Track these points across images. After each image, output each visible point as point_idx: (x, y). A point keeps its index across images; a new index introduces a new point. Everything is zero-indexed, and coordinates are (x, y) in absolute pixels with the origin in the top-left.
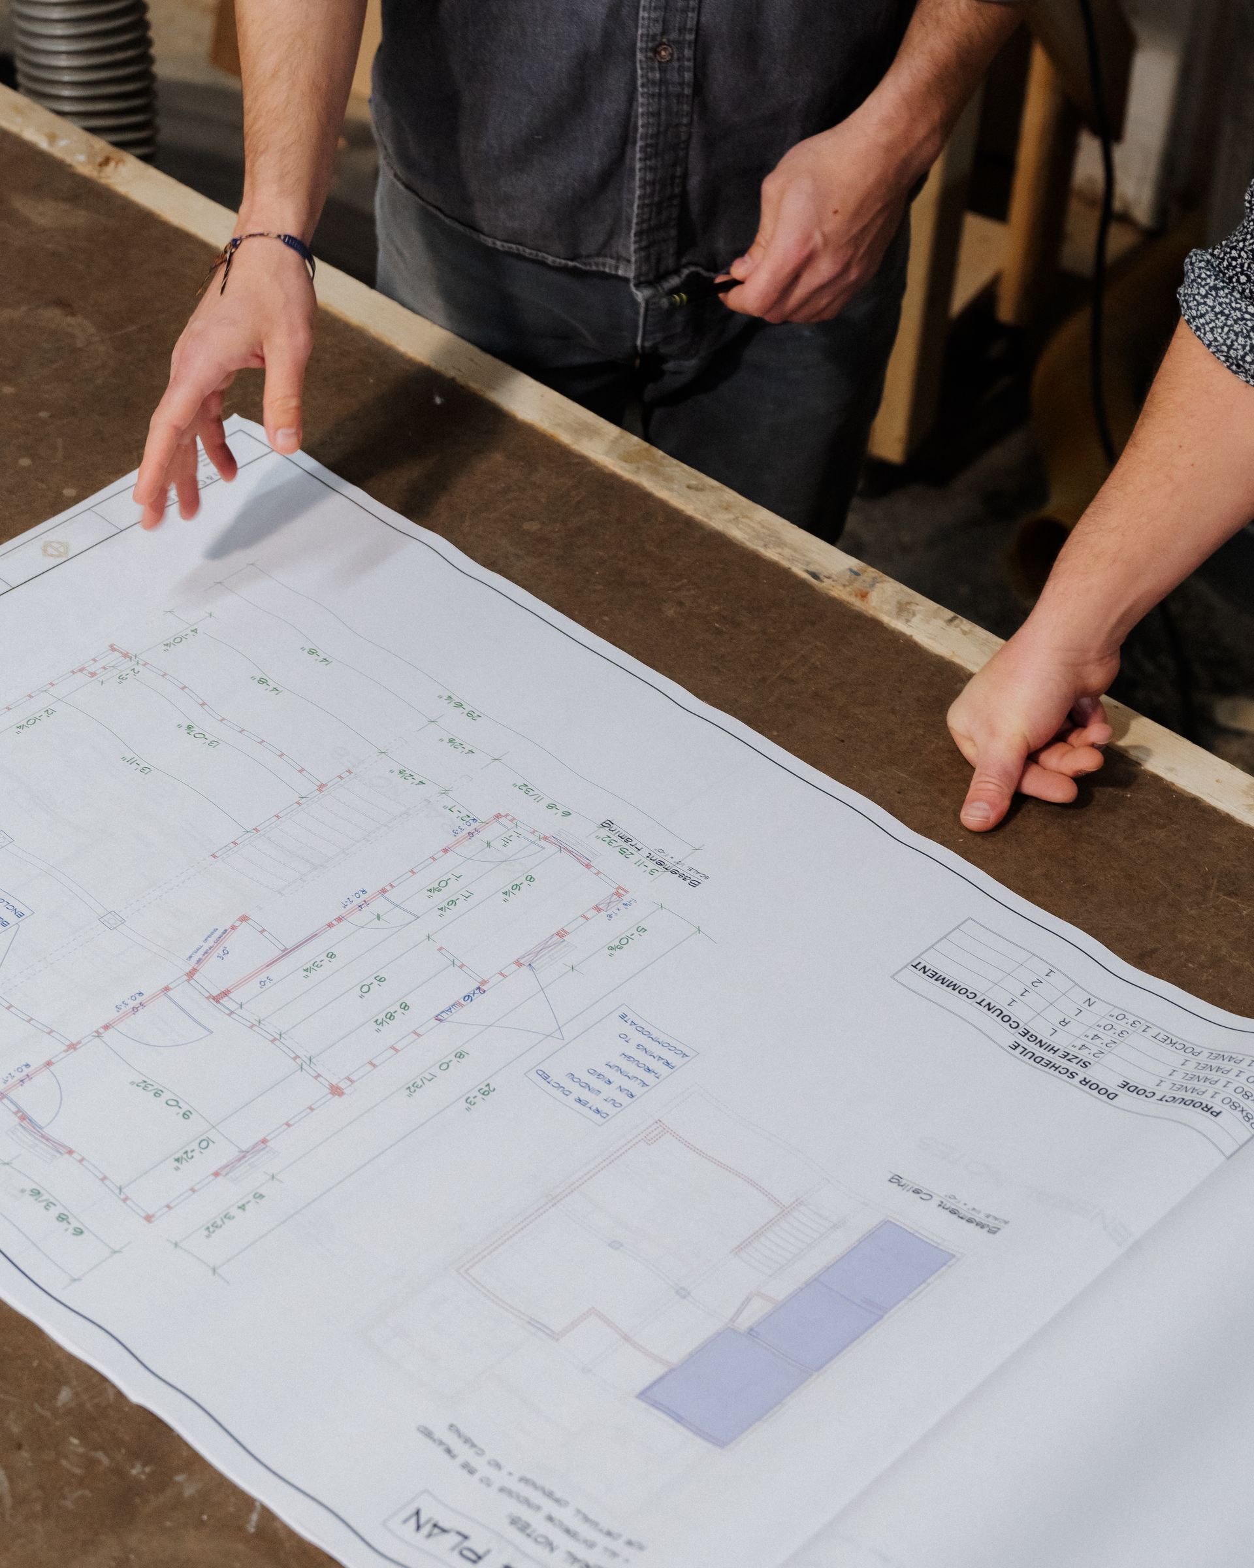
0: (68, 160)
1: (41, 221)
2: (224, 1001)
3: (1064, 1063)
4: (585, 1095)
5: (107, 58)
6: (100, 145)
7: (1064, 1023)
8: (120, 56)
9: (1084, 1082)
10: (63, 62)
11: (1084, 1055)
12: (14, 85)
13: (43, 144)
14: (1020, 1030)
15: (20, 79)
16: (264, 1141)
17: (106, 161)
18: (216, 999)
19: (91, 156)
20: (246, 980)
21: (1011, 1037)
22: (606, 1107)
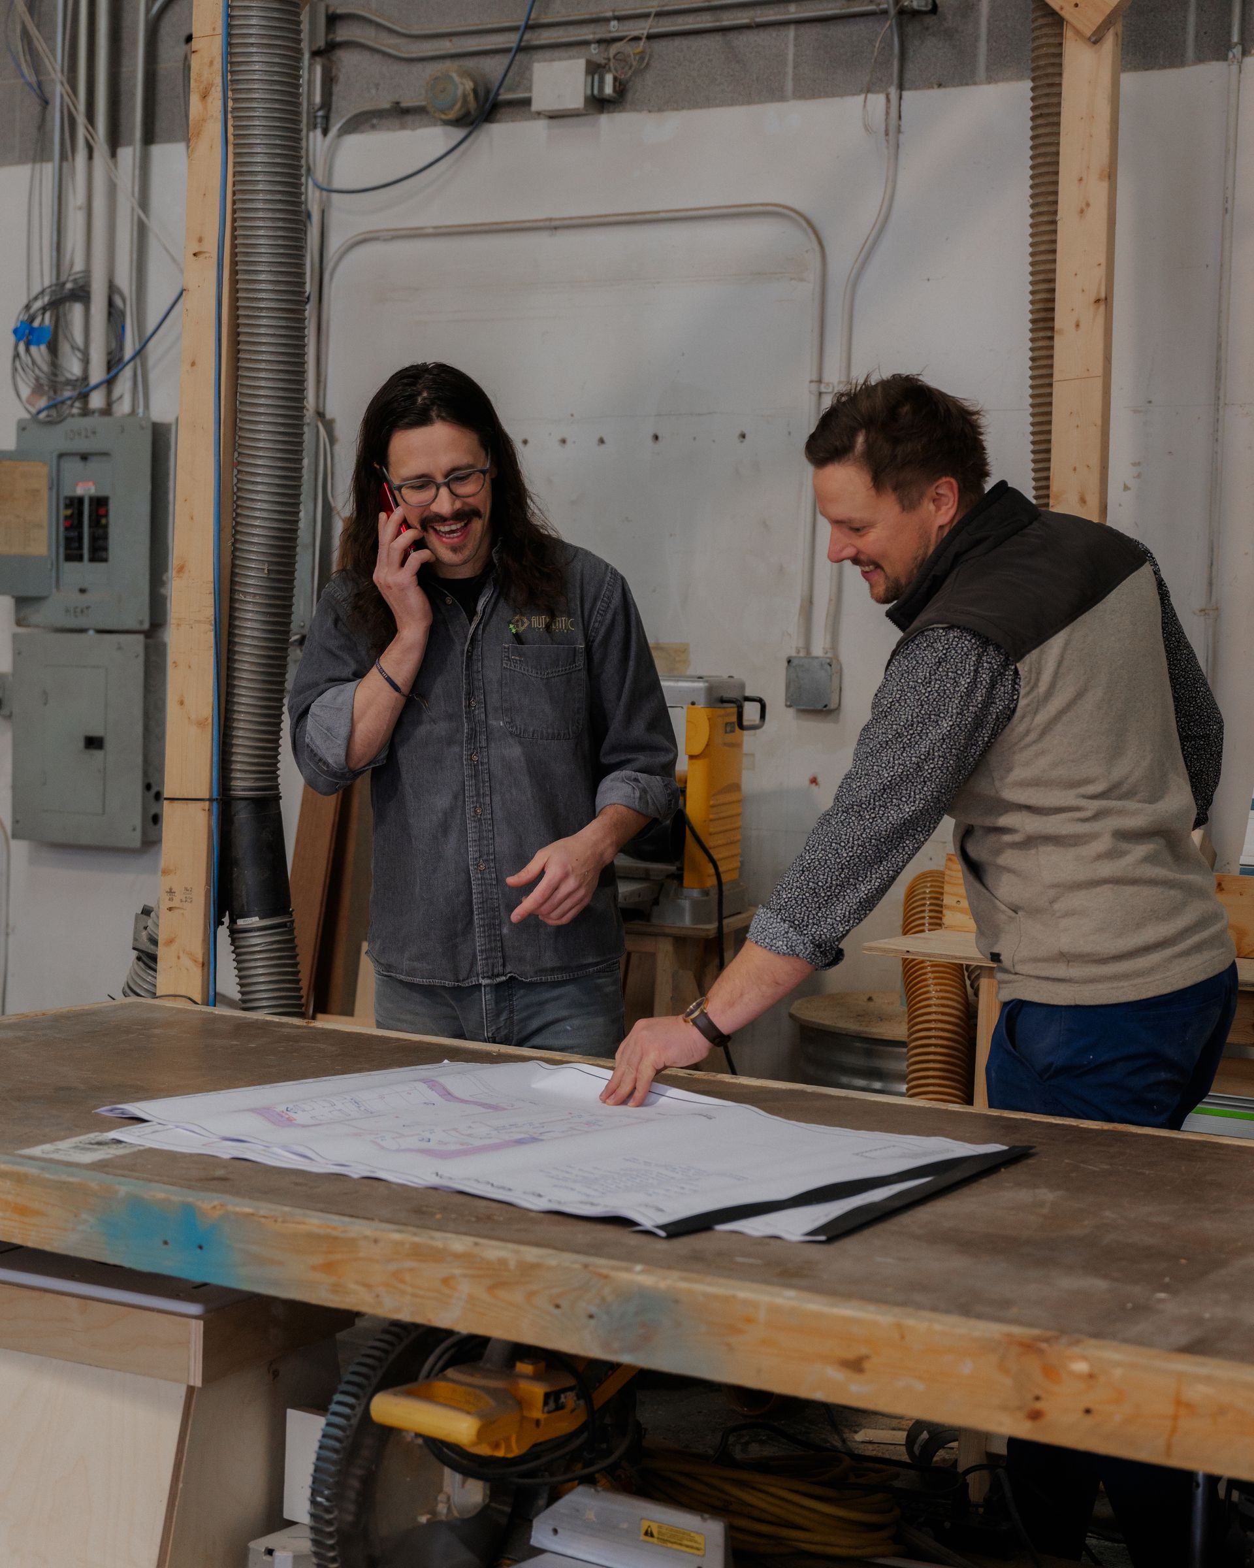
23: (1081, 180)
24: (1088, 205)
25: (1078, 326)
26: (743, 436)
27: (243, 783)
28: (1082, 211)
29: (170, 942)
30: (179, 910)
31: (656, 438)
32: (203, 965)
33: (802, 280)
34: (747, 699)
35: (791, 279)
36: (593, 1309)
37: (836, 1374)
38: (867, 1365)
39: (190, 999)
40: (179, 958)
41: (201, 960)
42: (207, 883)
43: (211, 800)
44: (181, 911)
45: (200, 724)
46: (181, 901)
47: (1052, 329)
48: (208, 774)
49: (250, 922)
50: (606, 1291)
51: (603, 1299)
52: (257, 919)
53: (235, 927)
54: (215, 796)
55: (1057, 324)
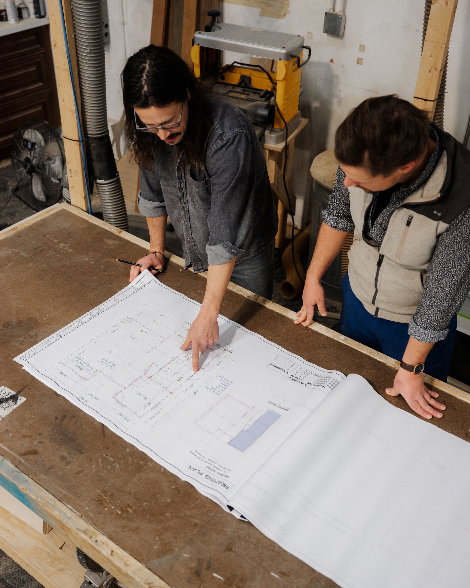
0: (114, 232)
1: (110, 243)
2: (151, 378)
3: (298, 380)
4: (215, 391)
5: (119, 214)
6: (119, 229)
7: (297, 373)
8: (121, 213)
9: (301, 383)
10: (111, 215)
11: (301, 378)
12: (103, 220)
13: (109, 230)
14: (290, 374)
15: (104, 218)
16: (159, 403)
17: (120, 232)
18: (149, 378)
19: (117, 231)
20: (155, 374)
21: (288, 376)
22: (219, 393)
27: (92, 131)
29: (73, 187)
30: (74, 178)
32: (85, 198)
34: (304, 47)
39: (82, 209)
40: (76, 194)
41: (84, 197)
42: (83, 171)
43: (79, 141)
46: (74, 175)
48: (77, 132)
49: (101, 181)
52: (103, 180)
53: (97, 182)
54: (81, 140)
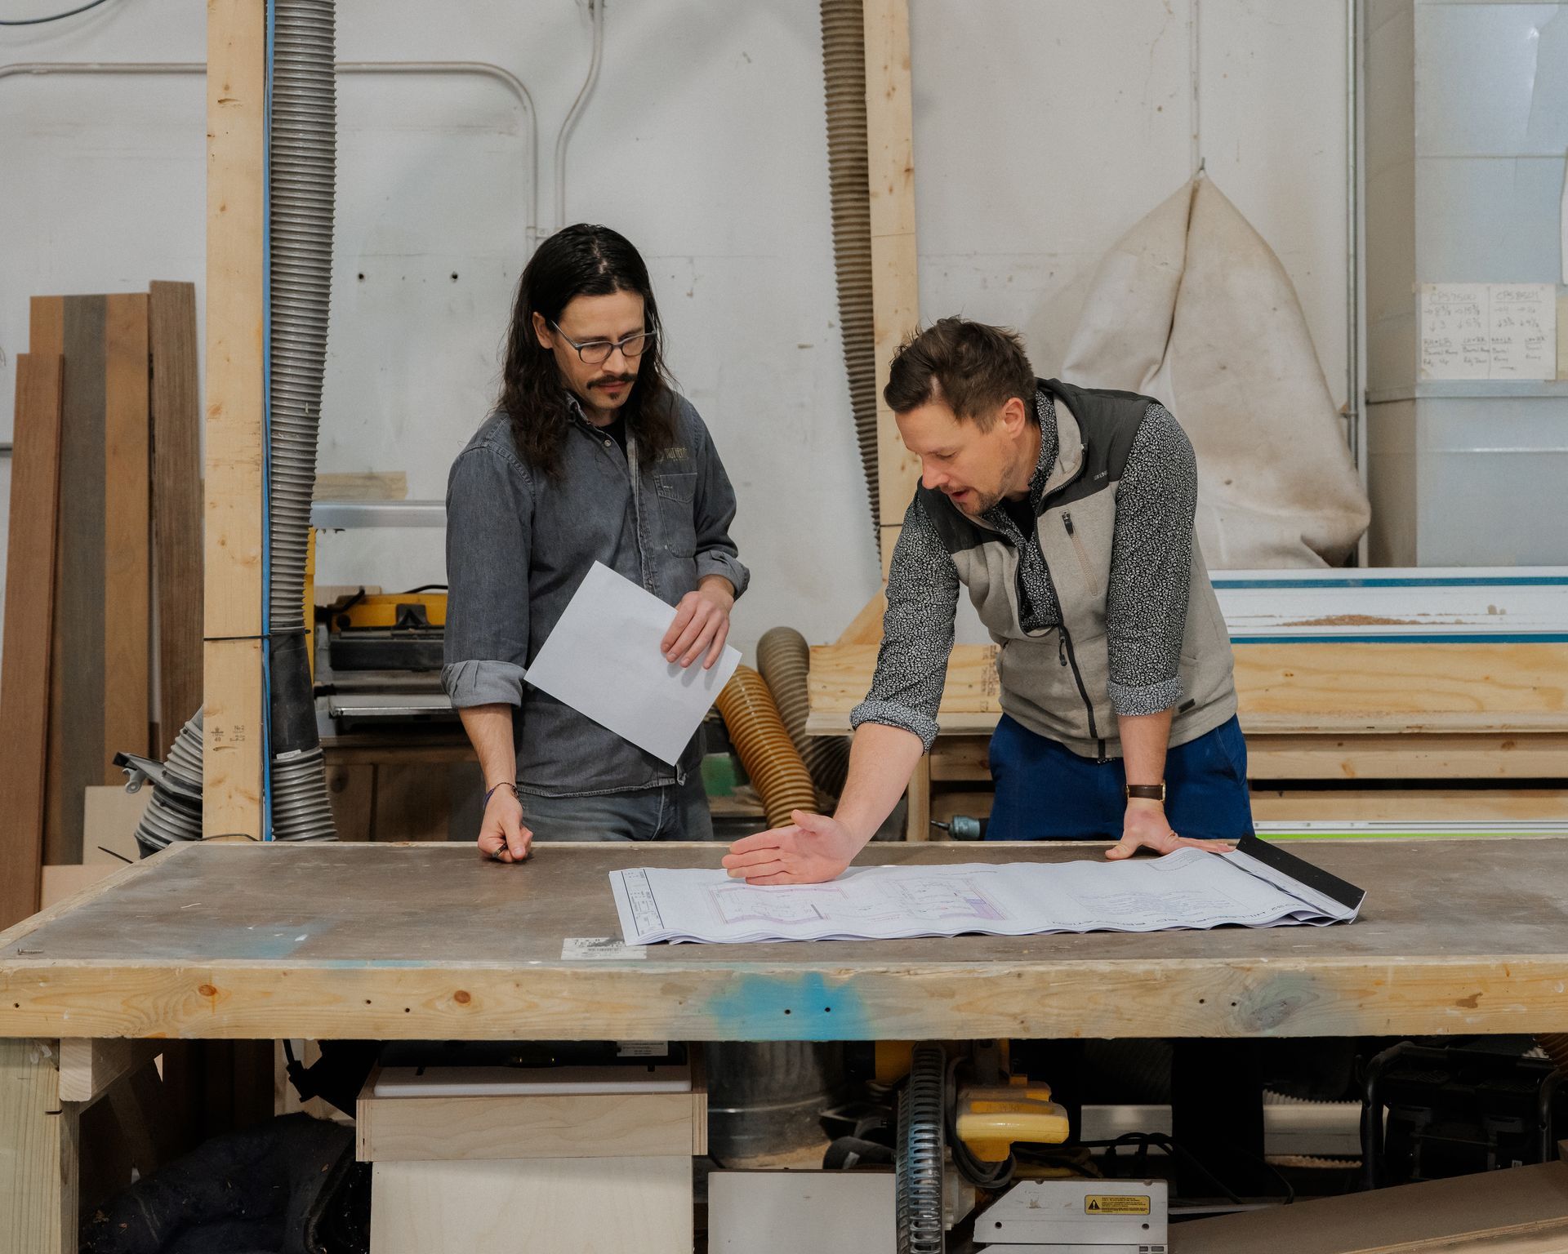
23: (886, 68)
24: (894, 89)
25: (891, 190)
26: (455, 277)
27: (282, 619)
28: (889, 95)
30: (226, 751)
31: (361, 277)
33: (511, 134)
35: (501, 133)
36: (1236, 998)
37: (1455, 1012)
38: (1479, 1000)
39: (248, 836)
40: (231, 797)
42: (262, 720)
43: (262, 637)
44: (233, 750)
45: (248, 563)
46: (231, 740)
47: (867, 192)
48: (259, 612)
49: (292, 756)
50: (1249, 981)
51: (1246, 988)
52: (299, 751)
53: (275, 762)
54: (265, 633)
55: (872, 188)
